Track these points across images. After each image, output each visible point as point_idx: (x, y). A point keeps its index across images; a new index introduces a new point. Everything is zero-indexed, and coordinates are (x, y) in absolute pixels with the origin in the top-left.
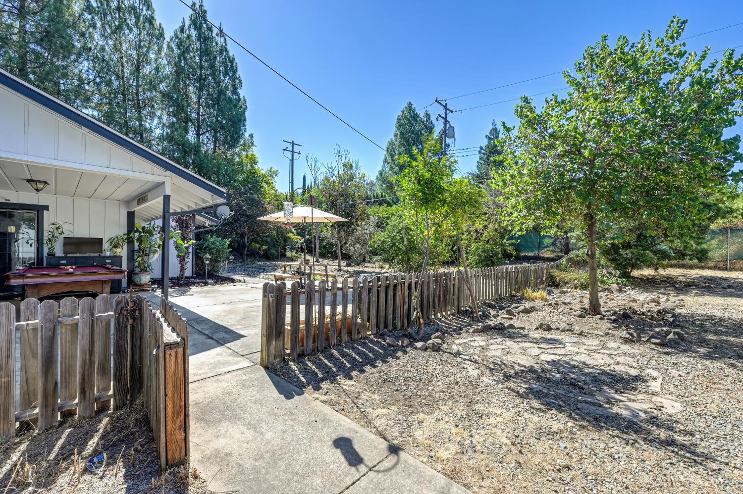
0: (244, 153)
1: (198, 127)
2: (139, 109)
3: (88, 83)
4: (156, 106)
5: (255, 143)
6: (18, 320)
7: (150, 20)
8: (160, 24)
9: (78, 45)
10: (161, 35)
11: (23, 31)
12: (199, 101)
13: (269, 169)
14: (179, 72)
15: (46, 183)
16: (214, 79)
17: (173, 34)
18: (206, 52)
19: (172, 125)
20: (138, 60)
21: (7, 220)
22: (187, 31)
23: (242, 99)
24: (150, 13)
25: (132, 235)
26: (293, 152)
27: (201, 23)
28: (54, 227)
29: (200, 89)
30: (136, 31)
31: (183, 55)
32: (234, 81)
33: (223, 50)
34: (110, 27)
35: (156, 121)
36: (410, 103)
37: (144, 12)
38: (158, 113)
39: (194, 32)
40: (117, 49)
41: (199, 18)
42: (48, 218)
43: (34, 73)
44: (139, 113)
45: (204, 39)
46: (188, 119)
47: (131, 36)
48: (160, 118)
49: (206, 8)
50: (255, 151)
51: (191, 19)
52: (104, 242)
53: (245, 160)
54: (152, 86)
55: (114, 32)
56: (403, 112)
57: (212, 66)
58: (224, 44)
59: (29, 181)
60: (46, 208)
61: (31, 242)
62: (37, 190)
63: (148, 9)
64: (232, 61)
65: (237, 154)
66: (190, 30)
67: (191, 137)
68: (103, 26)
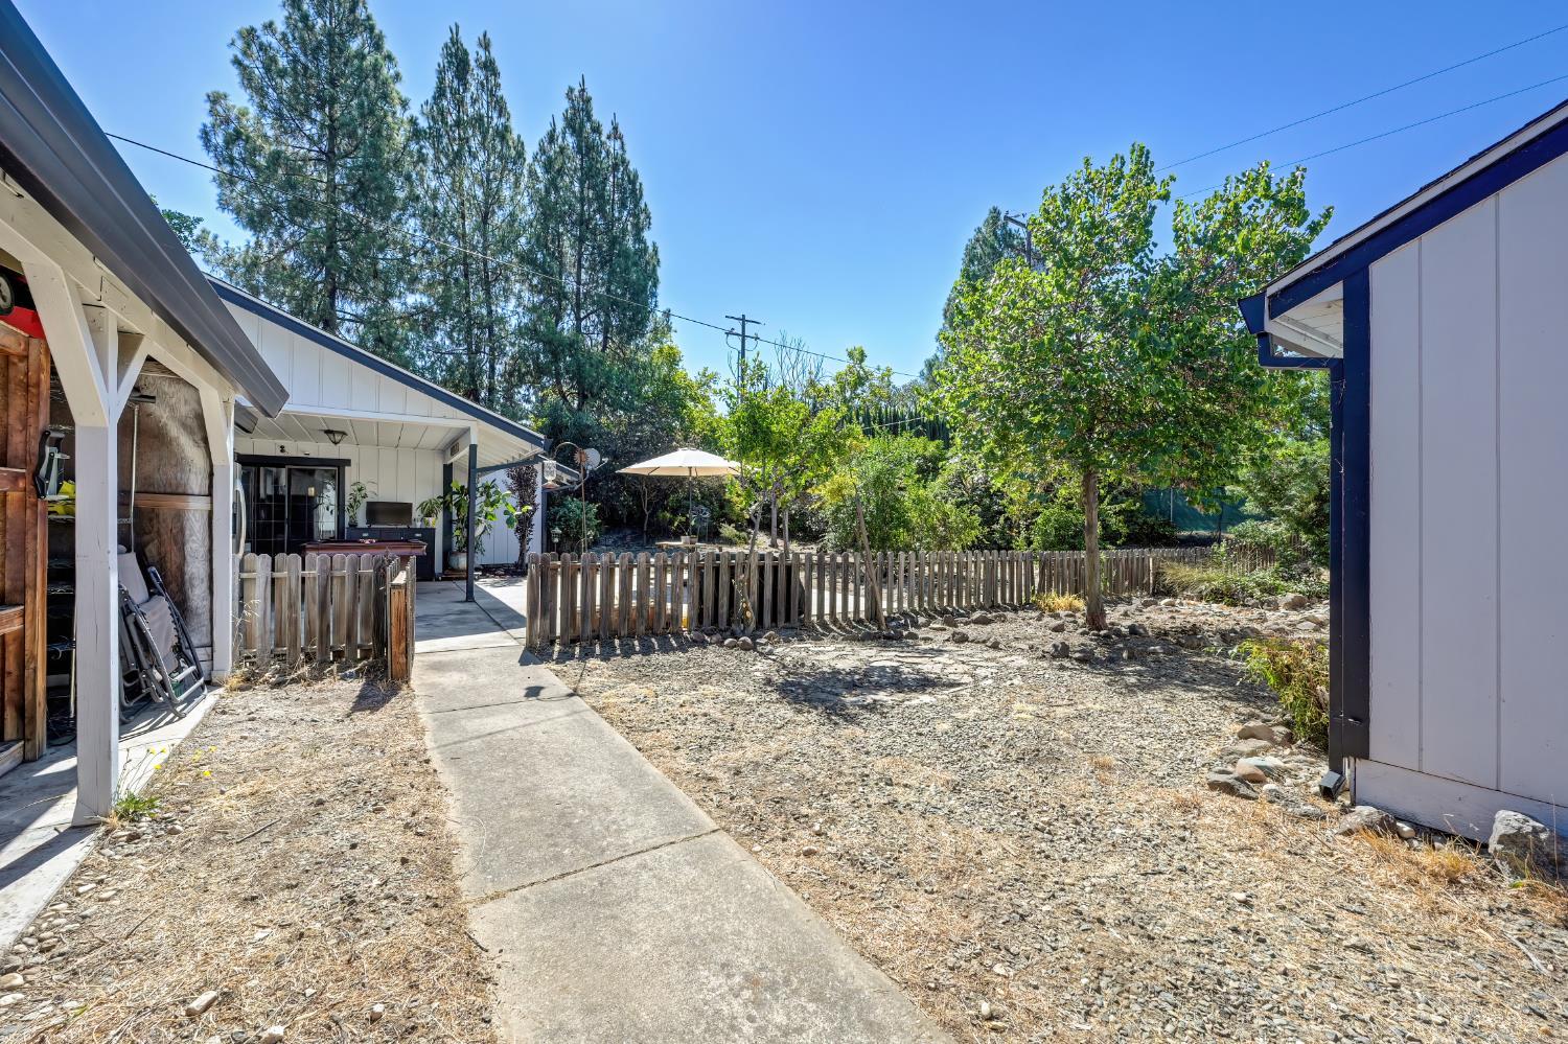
0: (656, 345)
1: (578, 306)
2: (487, 285)
3: (415, 254)
4: (513, 278)
5: (674, 327)
6: (304, 569)
7: (503, 134)
8: (519, 137)
9: (401, 195)
10: (520, 155)
11: (332, 186)
12: (579, 261)
13: (701, 372)
14: (548, 212)
15: (344, 433)
16: (604, 217)
17: (536, 148)
18: (590, 174)
19: (534, 309)
20: (486, 202)
21: (307, 479)
22: (560, 140)
23: (651, 249)
24: (503, 120)
25: (448, 498)
26: (744, 336)
27: (582, 122)
28: (355, 488)
29: (581, 240)
30: (482, 156)
31: (552, 185)
32: (636, 216)
33: (620, 163)
34: (447, 156)
35: (513, 302)
36: (995, 209)
37: (495, 120)
38: (517, 287)
39: (570, 140)
40: (456, 188)
41: (579, 116)
42: (350, 475)
43: (344, 248)
44: (488, 292)
45: (587, 149)
46: (561, 295)
47: (476, 166)
48: (519, 297)
49: (590, 92)
50: (677, 340)
51: (566, 118)
52: (414, 508)
53: (658, 360)
54: (505, 246)
55: (451, 164)
56: (979, 230)
57: (600, 197)
58: (620, 152)
59: (328, 432)
60: (347, 462)
61: (331, 508)
62: (335, 443)
63: (500, 116)
64: (633, 182)
65: (646, 349)
66: (564, 138)
67: (567, 324)
68: (437, 158)
